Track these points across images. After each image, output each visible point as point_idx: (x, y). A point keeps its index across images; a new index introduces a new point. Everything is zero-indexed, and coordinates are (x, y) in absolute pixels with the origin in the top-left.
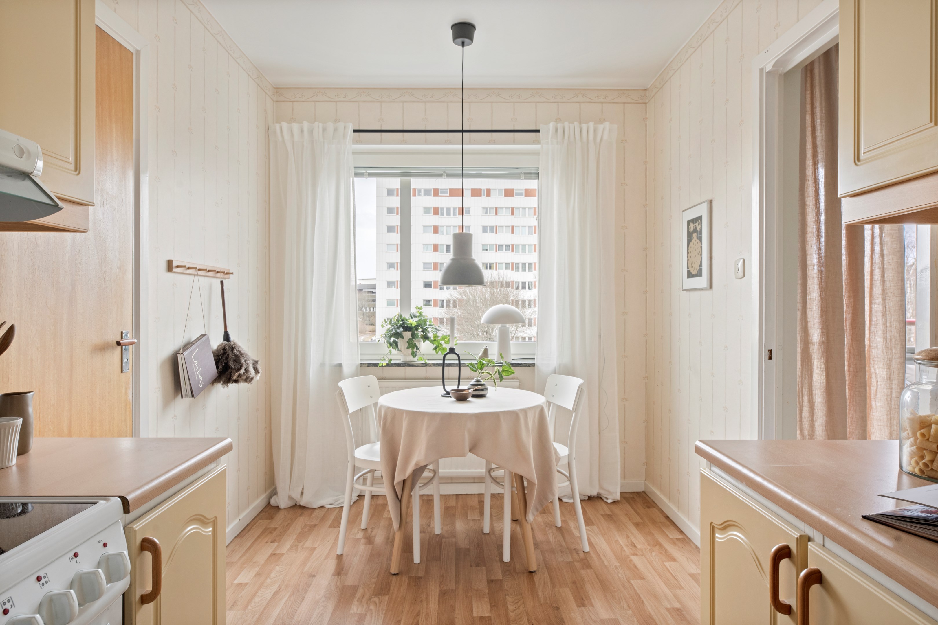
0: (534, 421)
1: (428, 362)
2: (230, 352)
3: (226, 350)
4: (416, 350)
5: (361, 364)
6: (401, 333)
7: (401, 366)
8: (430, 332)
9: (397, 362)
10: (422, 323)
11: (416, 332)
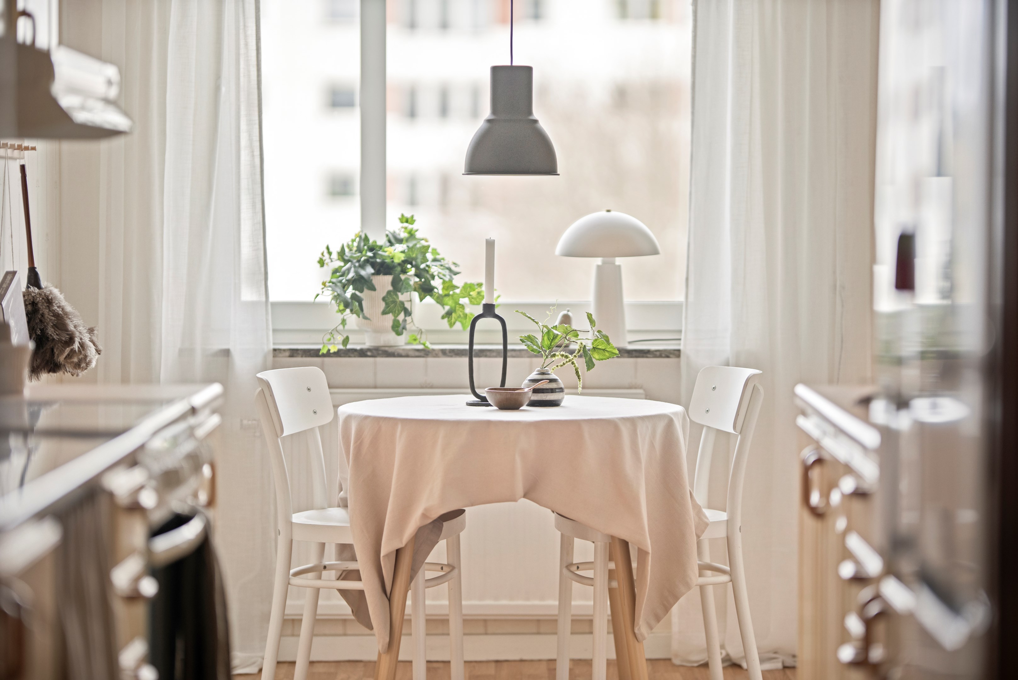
0: (652, 445)
1: (431, 347)
2: (45, 309)
3: (37, 304)
4: (405, 316)
5: (275, 350)
6: (369, 278)
7: (366, 356)
8: (436, 277)
9: (358, 347)
10: (417, 255)
11: (403, 277)
